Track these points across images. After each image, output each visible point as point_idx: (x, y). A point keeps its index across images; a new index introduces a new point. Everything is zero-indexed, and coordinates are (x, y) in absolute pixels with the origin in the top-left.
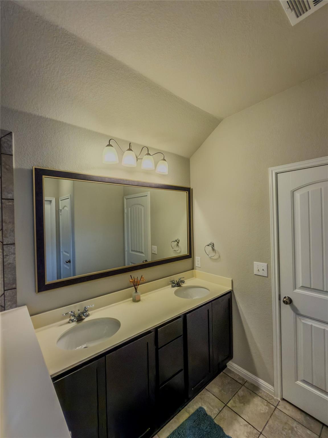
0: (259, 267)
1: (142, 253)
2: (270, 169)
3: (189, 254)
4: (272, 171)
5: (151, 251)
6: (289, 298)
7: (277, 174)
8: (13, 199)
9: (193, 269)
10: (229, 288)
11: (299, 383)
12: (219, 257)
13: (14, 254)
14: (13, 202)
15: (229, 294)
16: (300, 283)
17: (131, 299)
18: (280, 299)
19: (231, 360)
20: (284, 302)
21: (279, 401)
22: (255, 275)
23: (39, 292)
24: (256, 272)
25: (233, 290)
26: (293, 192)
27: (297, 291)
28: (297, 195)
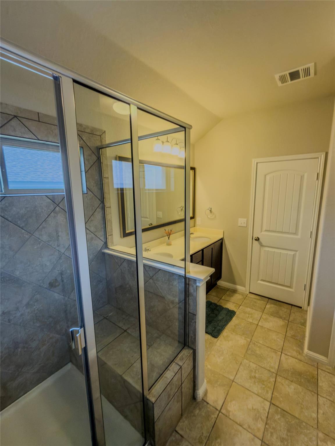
0: (242, 221)
1: (147, 218)
2: (253, 160)
3: (193, 216)
4: (254, 161)
5: (156, 216)
6: (258, 237)
7: (257, 163)
8: (108, 178)
9: (195, 226)
10: (221, 237)
11: (259, 282)
12: (215, 217)
13: (111, 213)
14: (108, 180)
15: (221, 240)
16: (264, 229)
17: (166, 244)
18: (253, 239)
19: (220, 280)
20: (255, 240)
21: (248, 294)
22: (239, 226)
23: (124, 237)
24: (239, 225)
25: (223, 238)
26: (265, 175)
27: (263, 233)
28: (268, 177)
